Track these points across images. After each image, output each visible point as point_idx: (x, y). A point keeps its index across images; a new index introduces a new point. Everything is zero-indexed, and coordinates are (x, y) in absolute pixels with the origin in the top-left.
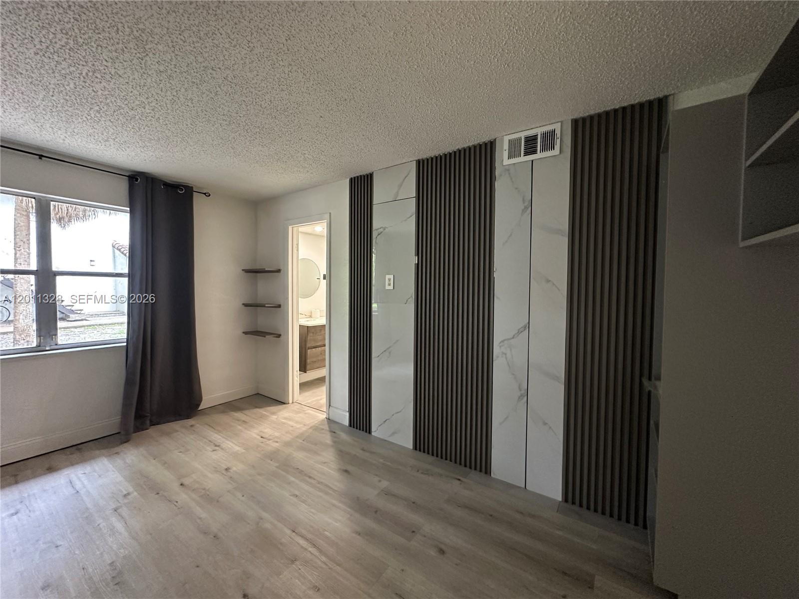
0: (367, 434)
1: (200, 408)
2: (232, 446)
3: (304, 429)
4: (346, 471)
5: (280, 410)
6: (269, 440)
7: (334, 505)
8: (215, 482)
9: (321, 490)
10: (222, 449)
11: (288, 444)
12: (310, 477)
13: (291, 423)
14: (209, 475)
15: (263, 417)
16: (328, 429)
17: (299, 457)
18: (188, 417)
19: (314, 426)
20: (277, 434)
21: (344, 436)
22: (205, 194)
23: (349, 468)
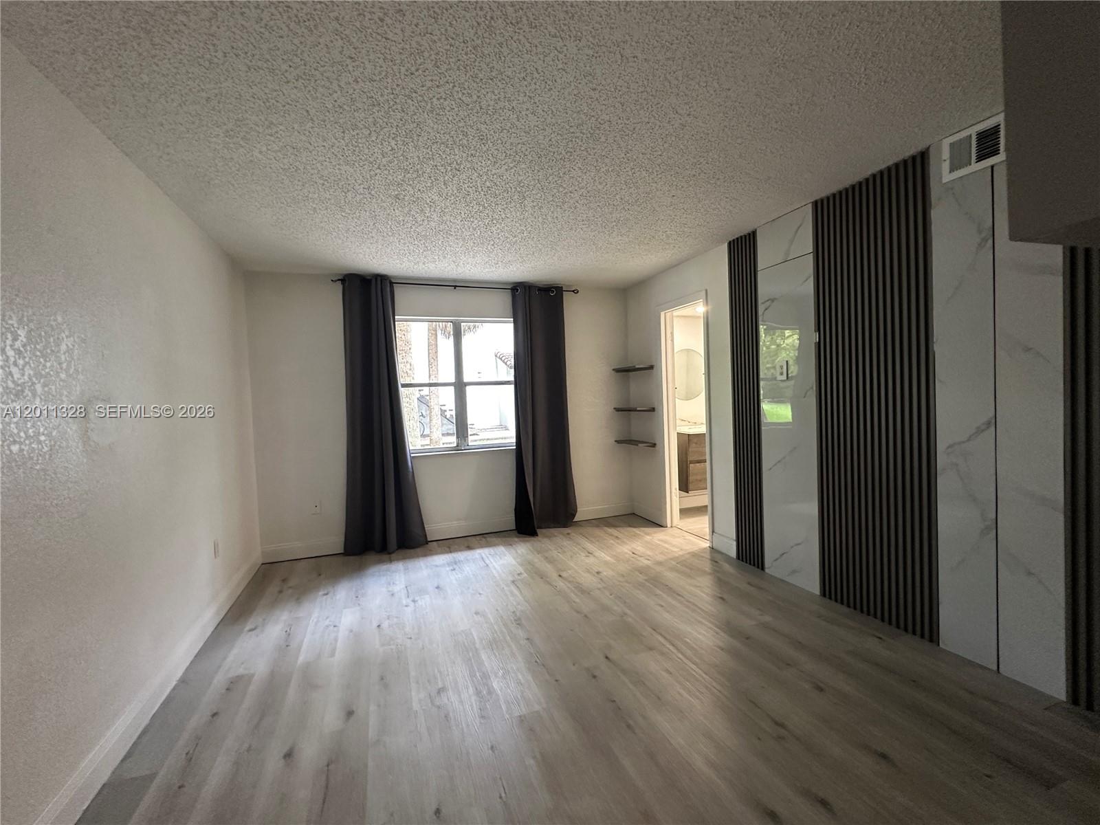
0: (759, 570)
1: (575, 520)
2: (604, 556)
3: (681, 553)
4: (721, 598)
5: (655, 532)
6: (641, 557)
7: (700, 622)
8: (588, 580)
9: (688, 607)
10: (594, 556)
11: (660, 563)
12: (679, 595)
13: (666, 546)
14: (583, 573)
15: (636, 535)
16: (709, 557)
17: (671, 577)
18: (565, 526)
19: (693, 552)
20: (649, 553)
21: (727, 567)
22: (573, 291)
23: (725, 596)
